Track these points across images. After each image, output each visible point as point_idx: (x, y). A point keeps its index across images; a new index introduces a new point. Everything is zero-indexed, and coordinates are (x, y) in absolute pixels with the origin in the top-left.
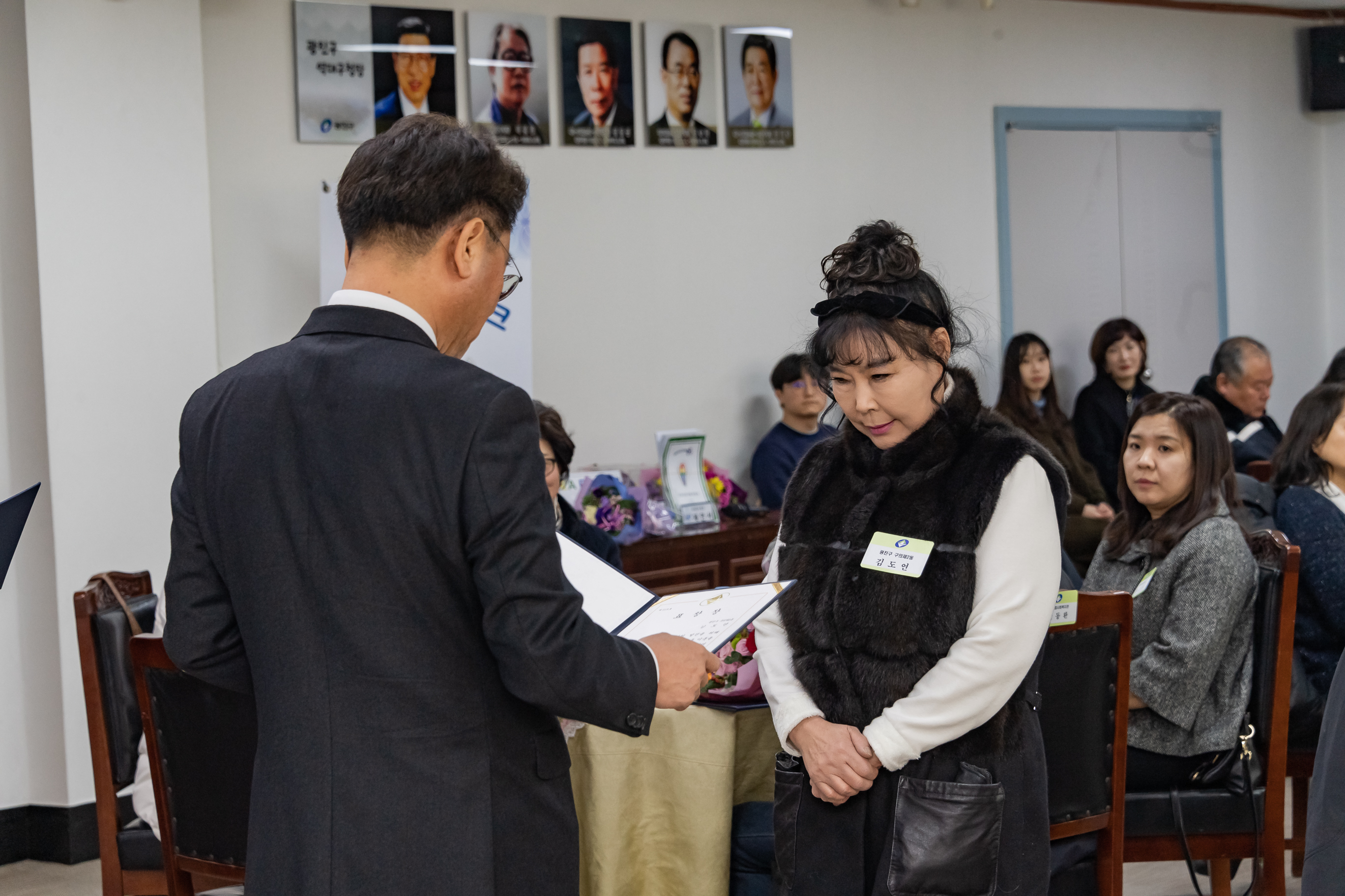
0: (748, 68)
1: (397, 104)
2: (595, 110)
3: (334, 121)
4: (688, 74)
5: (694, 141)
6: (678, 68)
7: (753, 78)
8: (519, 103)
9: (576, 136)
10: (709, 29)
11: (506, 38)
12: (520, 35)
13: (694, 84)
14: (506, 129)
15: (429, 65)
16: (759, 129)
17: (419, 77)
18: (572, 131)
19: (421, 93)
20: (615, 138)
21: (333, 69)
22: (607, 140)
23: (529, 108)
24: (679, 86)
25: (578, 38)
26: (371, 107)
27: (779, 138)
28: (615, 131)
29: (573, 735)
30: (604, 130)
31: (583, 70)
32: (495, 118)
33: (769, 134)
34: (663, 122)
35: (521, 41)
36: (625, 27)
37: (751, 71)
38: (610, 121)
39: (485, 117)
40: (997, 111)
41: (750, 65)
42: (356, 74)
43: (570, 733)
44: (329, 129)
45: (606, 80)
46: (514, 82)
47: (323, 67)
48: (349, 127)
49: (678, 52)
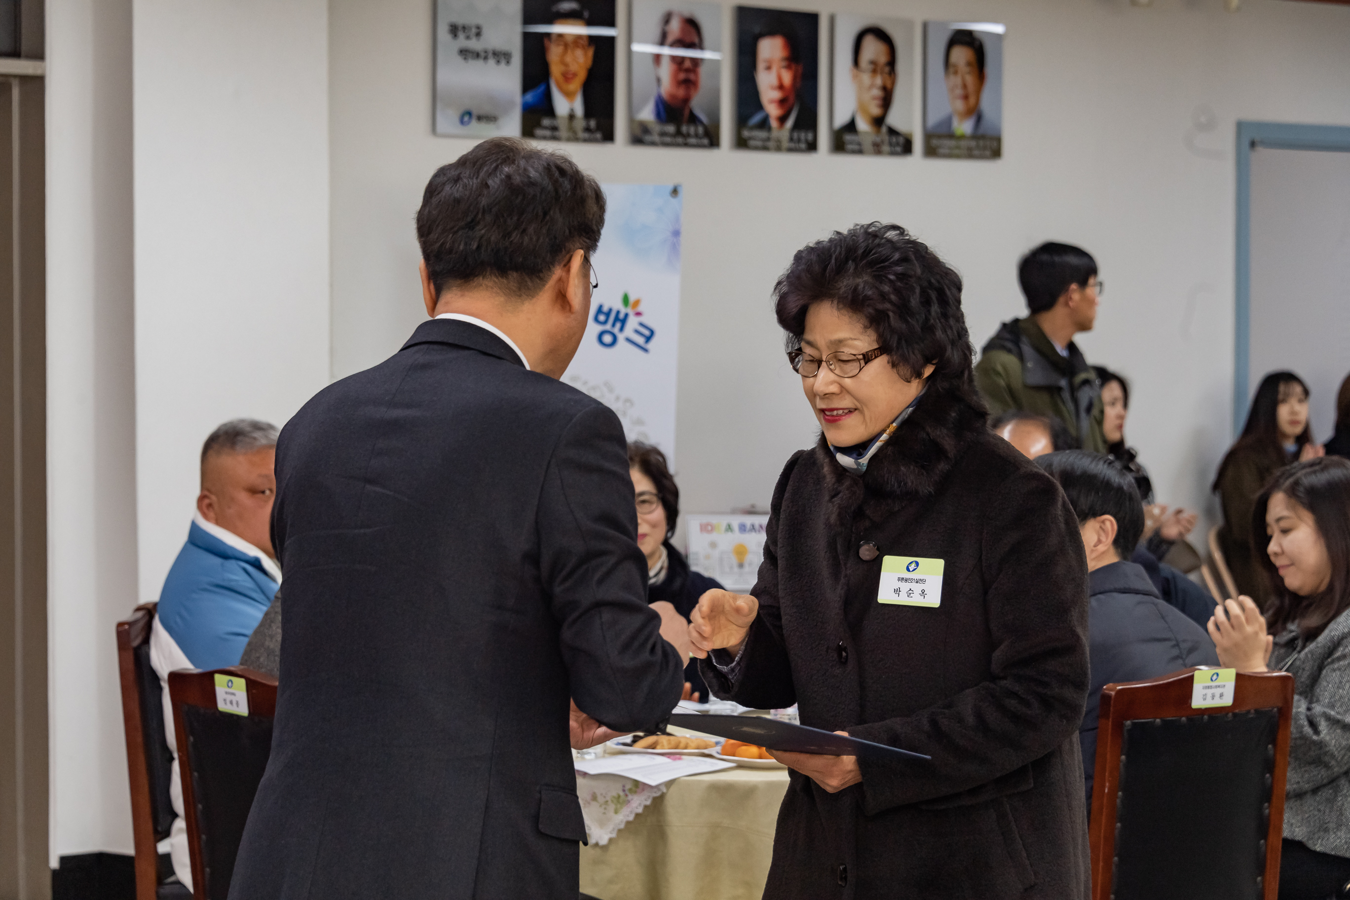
0: (951, 70)
1: (547, 97)
2: (773, 111)
3: (475, 112)
4: (882, 73)
5: (886, 148)
6: (871, 67)
7: (957, 80)
8: (686, 100)
9: (750, 138)
10: (908, 24)
11: (675, 27)
12: (692, 24)
13: (889, 86)
14: (671, 129)
15: (586, 55)
16: (962, 137)
17: (574, 67)
18: (746, 133)
19: (576, 85)
20: (795, 143)
21: (477, 55)
22: (786, 144)
23: (697, 104)
24: (872, 86)
25: (757, 29)
26: (517, 98)
27: (985, 148)
28: (795, 135)
29: (648, 803)
30: (783, 133)
31: (761, 66)
32: (658, 115)
33: (973, 143)
34: (851, 127)
35: (693, 31)
36: (812, 19)
37: (956, 73)
38: (790, 123)
39: (647, 114)
40: (1241, 127)
41: (955, 66)
42: (503, 62)
43: (646, 800)
44: (469, 122)
45: (787, 78)
46: (682, 76)
47: (465, 53)
48: (492, 121)
49: (872, 49)
